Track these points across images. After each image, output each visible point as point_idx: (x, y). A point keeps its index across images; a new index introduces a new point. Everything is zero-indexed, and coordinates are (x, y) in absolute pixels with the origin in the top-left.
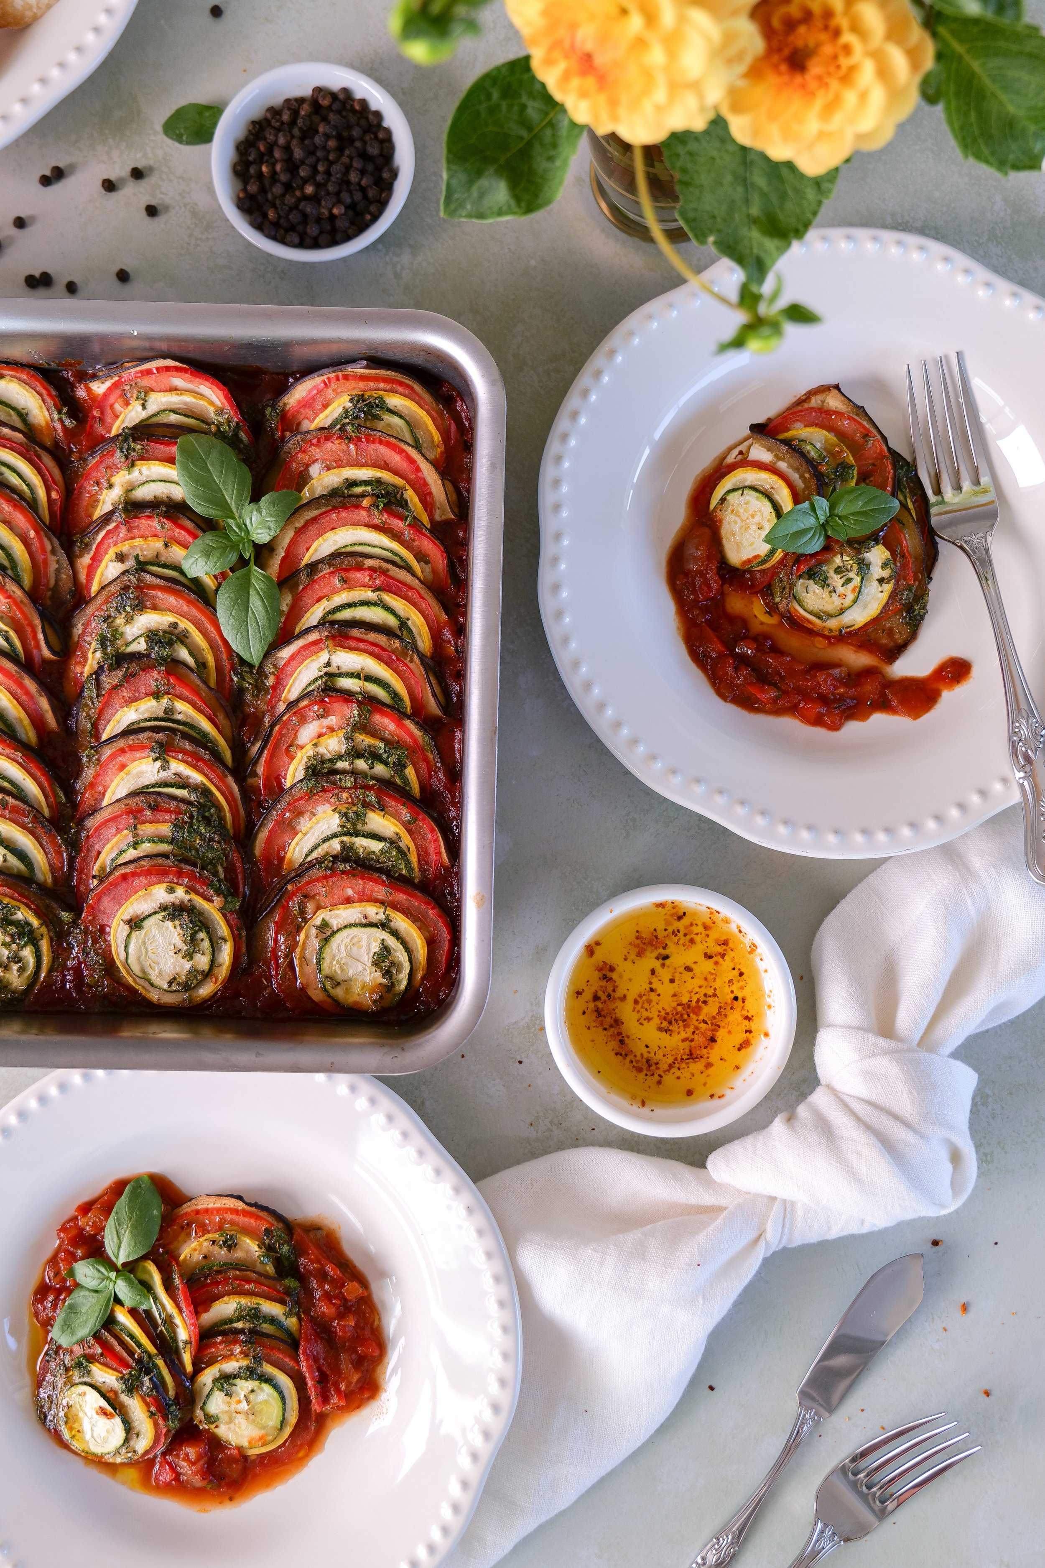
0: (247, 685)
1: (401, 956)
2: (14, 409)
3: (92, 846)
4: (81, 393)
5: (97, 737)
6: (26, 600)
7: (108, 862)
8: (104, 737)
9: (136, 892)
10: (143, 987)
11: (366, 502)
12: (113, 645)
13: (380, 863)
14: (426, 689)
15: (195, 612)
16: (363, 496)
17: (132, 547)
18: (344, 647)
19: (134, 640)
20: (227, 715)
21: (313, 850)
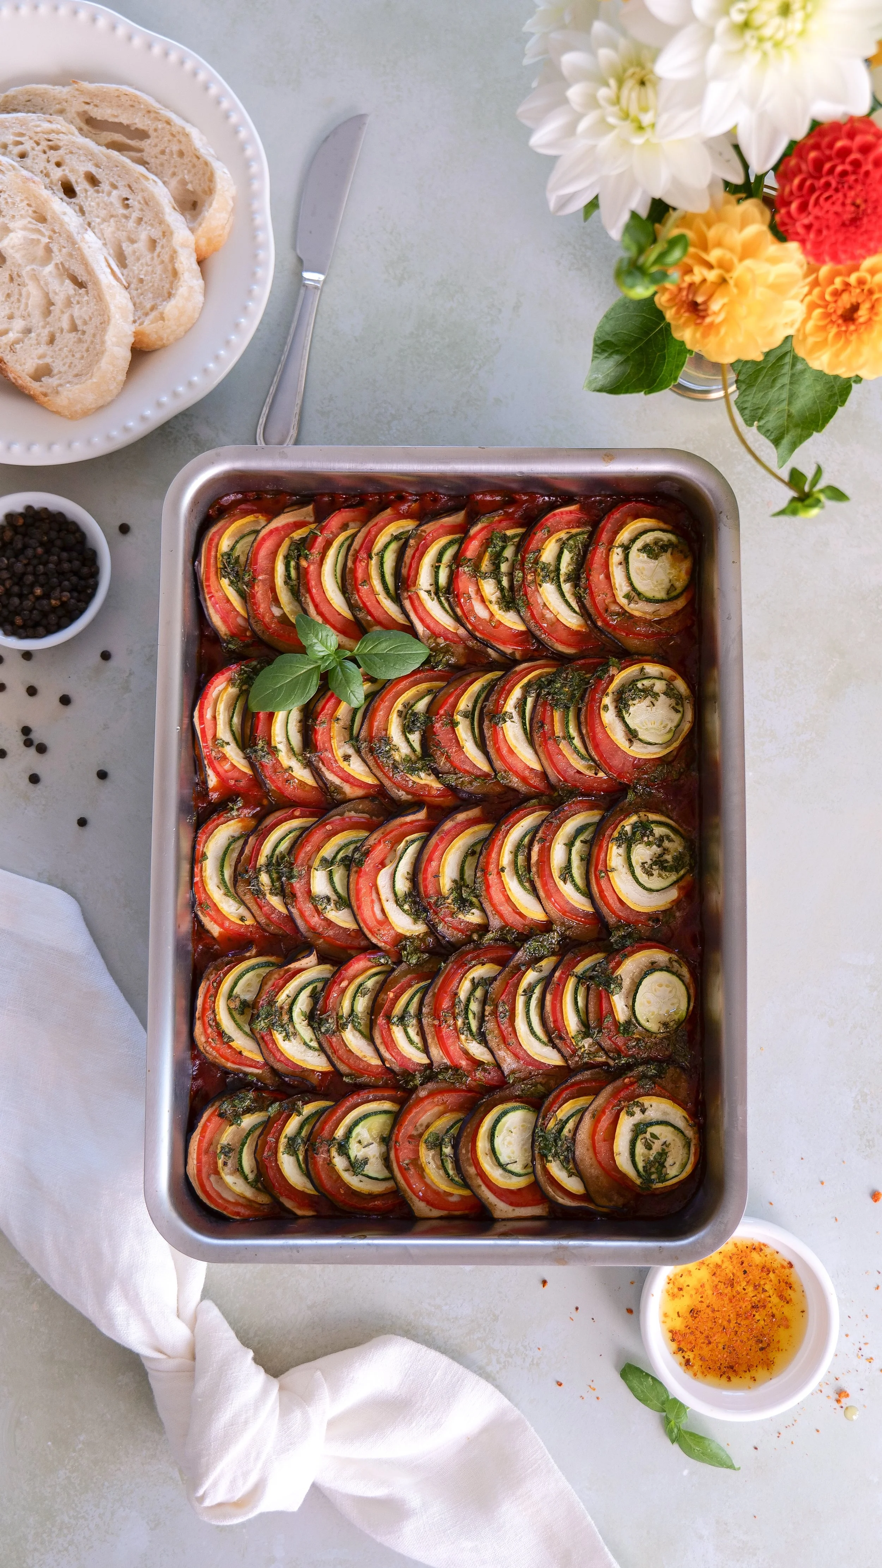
0: (445, 660)
1: (648, 538)
2: (229, 845)
3: (571, 777)
4: (214, 796)
5: (486, 775)
6: (380, 831)
7: (583, 762)
8: (487, 768)
9: (608, 736)
10: (681, 733)
11: (304, 563)
12: (416, 763)
13: (579, 553)
14: (444, 523)
15: (389, 696)
16: (298, 567)
17: (339, 749)
18: (415, 581)
19: (411, 745)
20: (468, 674)
21: (569, 605)
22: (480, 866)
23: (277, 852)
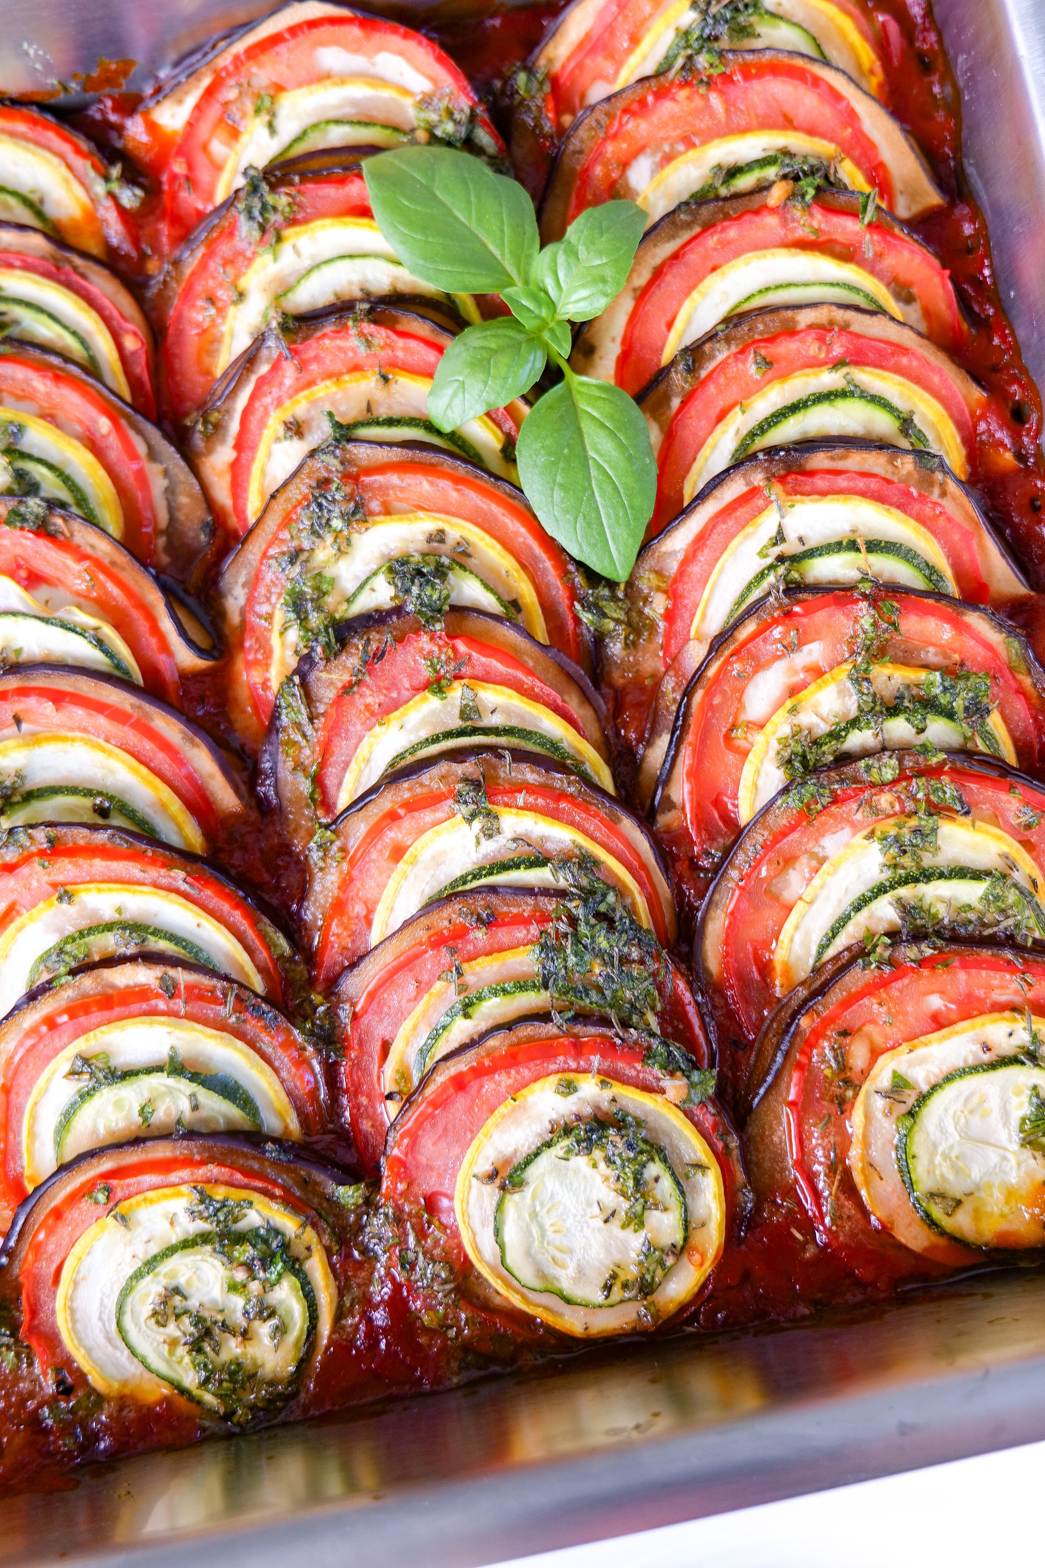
0: (612, 625)
2: (14, 194)
3: (368, 1032)
5: (327, 805)
6: (122, 558)
7: (412, 1057)
8: (343, 800)
9: (492, 1111)
10: (546, 1308)
11: (776, 195)
12: (319, 609)
13: (985, 925)
14: (982, 547)
15: (475, 499)
16: (764, 187)
17: (314, 403)
18: (808, 494)
19: (362, 587)
20: (586, 698)
21: (835, 932)
22: (63, 830)
23: (18, 312)
